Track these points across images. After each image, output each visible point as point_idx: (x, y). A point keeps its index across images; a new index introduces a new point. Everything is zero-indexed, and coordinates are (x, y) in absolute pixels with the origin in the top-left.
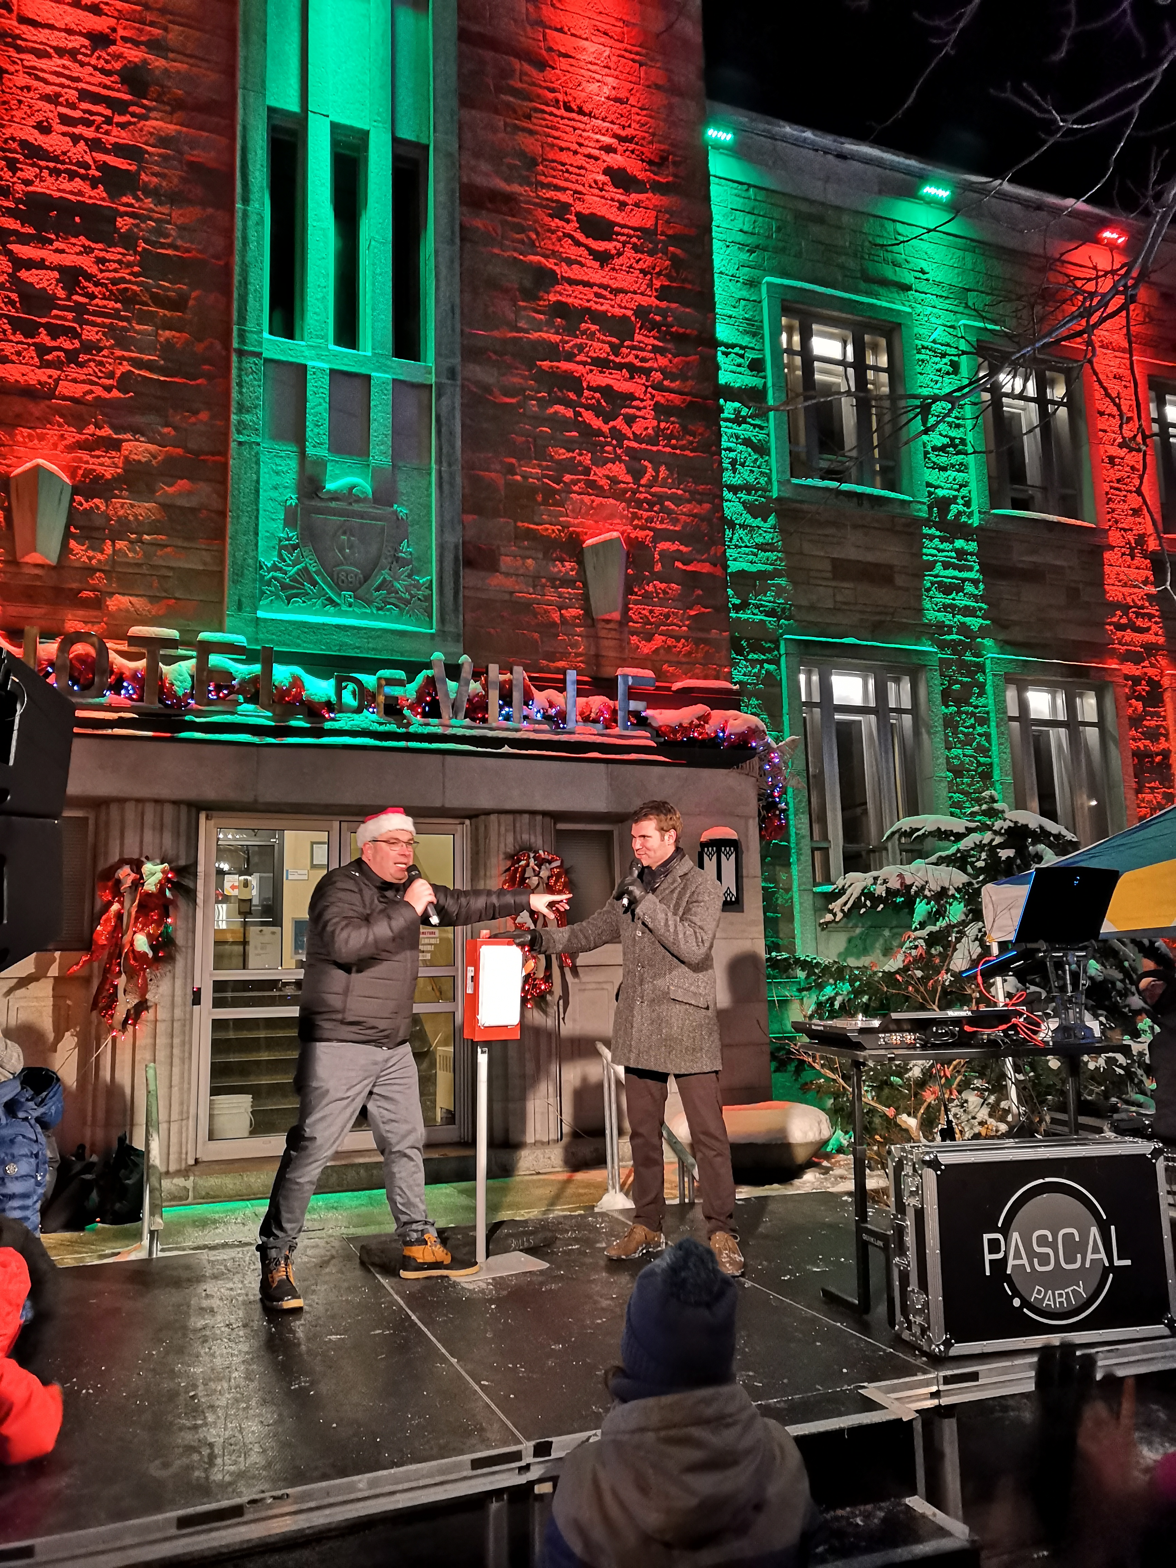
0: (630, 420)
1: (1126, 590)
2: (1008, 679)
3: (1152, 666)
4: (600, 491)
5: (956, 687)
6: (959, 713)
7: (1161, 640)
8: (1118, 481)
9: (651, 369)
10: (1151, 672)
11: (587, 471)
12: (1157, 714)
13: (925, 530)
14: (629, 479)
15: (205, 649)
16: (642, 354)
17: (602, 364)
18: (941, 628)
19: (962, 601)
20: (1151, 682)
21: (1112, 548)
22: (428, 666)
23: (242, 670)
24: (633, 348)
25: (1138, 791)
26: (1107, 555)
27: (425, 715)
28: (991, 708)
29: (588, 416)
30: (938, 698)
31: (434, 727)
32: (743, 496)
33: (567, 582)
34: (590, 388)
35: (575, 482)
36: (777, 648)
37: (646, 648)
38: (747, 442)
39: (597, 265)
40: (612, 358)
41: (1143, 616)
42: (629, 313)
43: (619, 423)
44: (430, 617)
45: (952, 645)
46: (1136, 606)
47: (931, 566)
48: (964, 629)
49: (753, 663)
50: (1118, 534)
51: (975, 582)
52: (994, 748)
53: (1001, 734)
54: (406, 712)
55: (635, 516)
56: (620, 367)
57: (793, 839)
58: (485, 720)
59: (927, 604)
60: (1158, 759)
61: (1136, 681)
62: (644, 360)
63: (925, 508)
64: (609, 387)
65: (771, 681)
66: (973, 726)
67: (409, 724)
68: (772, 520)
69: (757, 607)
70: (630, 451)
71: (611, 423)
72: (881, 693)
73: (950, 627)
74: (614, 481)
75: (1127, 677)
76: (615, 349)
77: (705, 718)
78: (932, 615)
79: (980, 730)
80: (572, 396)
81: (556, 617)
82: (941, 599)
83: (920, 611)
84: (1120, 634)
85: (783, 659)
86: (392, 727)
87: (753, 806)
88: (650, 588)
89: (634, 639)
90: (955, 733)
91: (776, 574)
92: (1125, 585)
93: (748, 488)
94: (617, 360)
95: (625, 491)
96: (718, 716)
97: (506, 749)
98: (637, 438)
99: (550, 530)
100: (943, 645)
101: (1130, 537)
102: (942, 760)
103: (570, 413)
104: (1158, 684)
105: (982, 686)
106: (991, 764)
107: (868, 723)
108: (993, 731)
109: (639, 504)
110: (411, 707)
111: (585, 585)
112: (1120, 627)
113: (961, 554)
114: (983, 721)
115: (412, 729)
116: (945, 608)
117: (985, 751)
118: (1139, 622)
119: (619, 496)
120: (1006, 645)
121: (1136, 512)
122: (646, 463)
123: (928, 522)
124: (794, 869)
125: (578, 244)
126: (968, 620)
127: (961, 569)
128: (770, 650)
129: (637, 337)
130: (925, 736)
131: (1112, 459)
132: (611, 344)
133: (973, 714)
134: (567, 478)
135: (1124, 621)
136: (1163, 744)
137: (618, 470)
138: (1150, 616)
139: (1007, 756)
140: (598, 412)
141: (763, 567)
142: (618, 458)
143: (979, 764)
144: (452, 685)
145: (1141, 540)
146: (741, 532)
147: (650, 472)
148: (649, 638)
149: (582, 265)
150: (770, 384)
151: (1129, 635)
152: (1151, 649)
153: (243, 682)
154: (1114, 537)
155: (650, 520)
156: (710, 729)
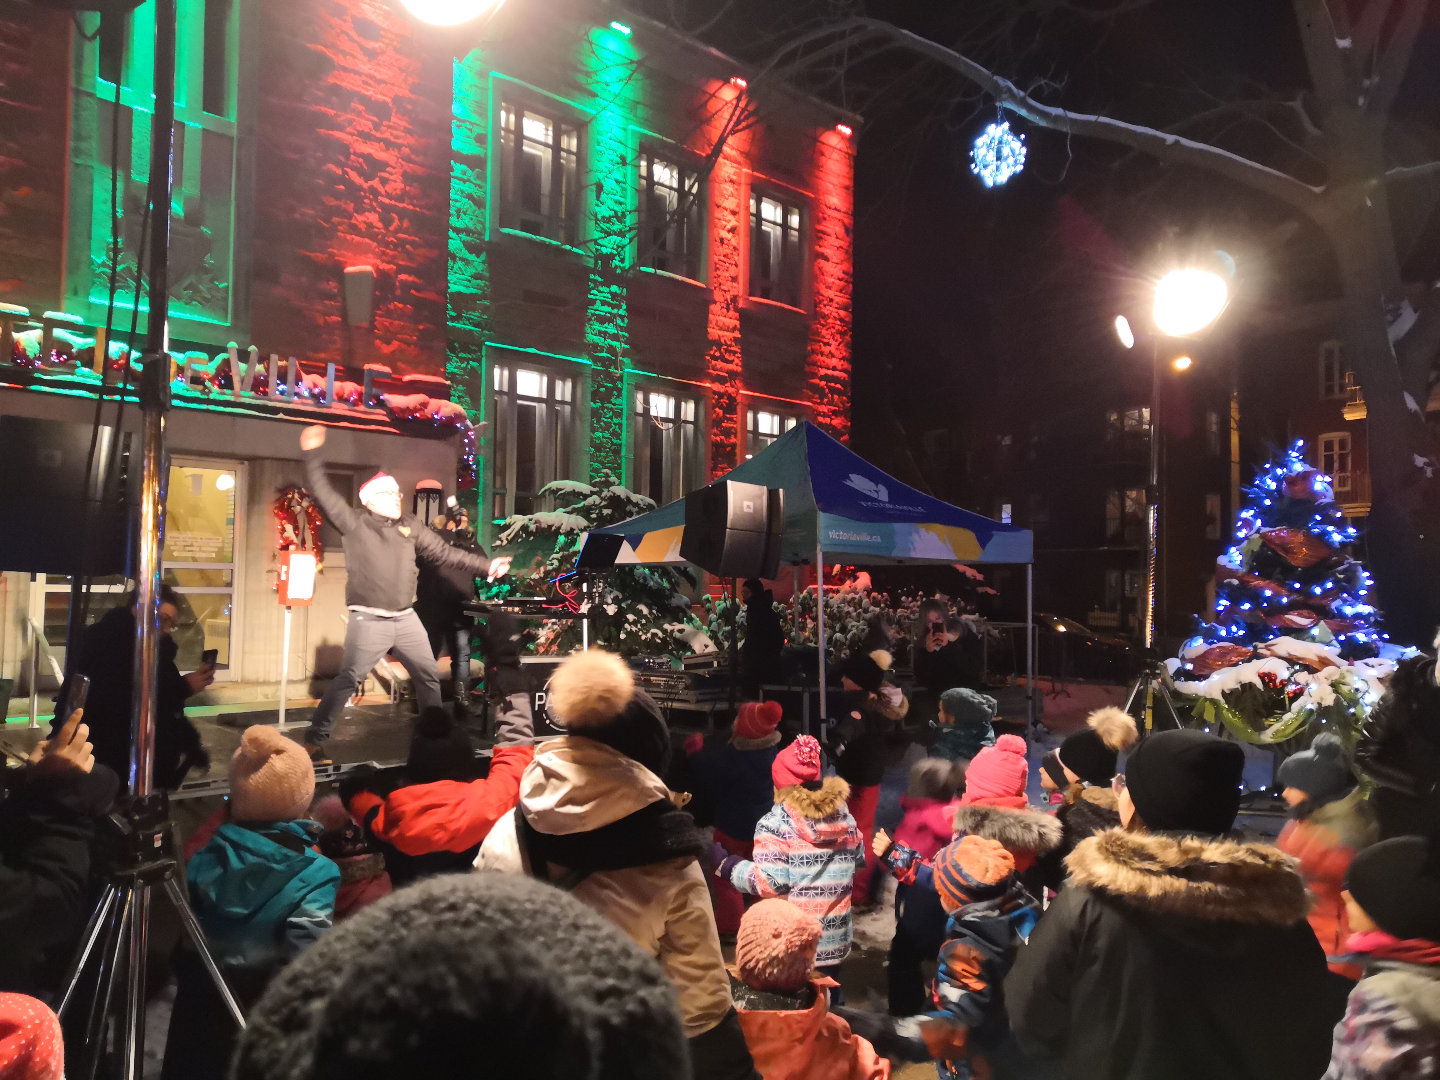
0: (384, 182)
1: (721, 333)
2: (638, 387)
3: (732, 386)
4: (359, 233)
5: (602, 389)
6: (603, 408)
7: (739, 369)
8: (724, 256)
9: (403, 145)
10: (731, 390)
11: (350, 217)
12: (731, 419)
13: (592, 276)
14: (380, 225)
15: (50, 324)
16: (395, 132)
17: (366, 137)
18: (596, 347)
19: (611, 329)
20: (730, 398)
21: (715, 302)
22: (225, 350)
23: (79, 342)
24: (389, 127)
25: (714, 469)
26: (713, 307)
27: (221, 386)
28: (625, 407)
29: (354, 176)
30: (589, 397)
31: (228, 396)
32: (463, 236)
33: (330, 297)
34: (355, 154)
35: (340, 224)
36: (480, 351)
37: (386, 349)
38: (470, 197)
39: (365, 59)
40: (373, 132)
41: (730, 352)
42: (388, 100)
43: (375, 183)
44: (226, 313)
45: (602, 360)
46: (726, 344)
47: (593, 302)
48: (611, 350)
49: (463, 360)
50: (720, 293)
51: (622, 317)
52: (624, 434)
53: (628, 425)
54: (208, 384)
55: (384, 253)
56: (379, 140)
57: (481, 486)
58: (265, 393)
59: (588, 330)
60: (728, 449)
61: (721, 395)
62: (396, 137)
63: (592, 261)
64: (370, 155)
65: (474, 374)
66: (611, 418)
67: (210, 392)
68: (483, 256)
69: (468, 319)
70: (383, 205)
71: (370, 183)
72: (551, 389)
73: (602, 347)
74: (370, 226)
75: (715, 393)
76: (376, 126)
77: (424, 405)
78: (591, 338)
79: (615, 420)
80: (342, 159)
81: (321, 321)
82: (597, 326)
83: (583, 334)
84: (714, 362)
85: (484, 359)
86: (197, 394)
87: (453, 466)
88: (391, 307)
89: (378, 342)
90: (599, 421)
91: (484, 297)
92: (721, 329)
93: (467, 231)
94: (378, 135)
95: (377, 234)
96: (434, 403)
97: (281, 416)
98: (388, 196)
99: (319, 256)
100: (596, 360)
101: (728, 297)
102: (588, 440)
103: (339, 172)
104: (734, 399)
105: (620, 391)
106: (620, 445)
107: (541, 409)
108: (624, 422)
109: (387, 244)
110: (212, 380)
111: (344, 299)
112: (715, 358)
113: (614, 295)
114: (619, 415)
115: (212, 396)
116: (601, 333)
117: (617, 436)
118: (727, 356)
119: (373, 237)
120: (638, 364)
121: (734, 279)
122: (394, 215)
123: (594, 271)
124: (480, 508)
125: (352, 39)
126: (615, 343)
127: (613, 307)
128: (474, 352)
129: (393, 119)
130: (578, 422)
131: (722, 240)
132: (372, 122)
133: (612, 409)
134: (335, 219)
135: (717, 354)
136: (733, 440)
137: (373, 218)
138: (735, 353)
139: (632, 441)
140: (361, 174)
141: (473, 291)
142: (373, 209)
143: (613, 444)
144: (243, 366)
145: (735, 299)
146: (460, 263)
147: (396, 223)
148: (388, 342)
149: (354, 57)
150: (489, 154)
151: (720, 364)
152: (732, 375)
153: (80, 351)
154: (718, 296)
155: (394, 257)
156: (428, 412)
